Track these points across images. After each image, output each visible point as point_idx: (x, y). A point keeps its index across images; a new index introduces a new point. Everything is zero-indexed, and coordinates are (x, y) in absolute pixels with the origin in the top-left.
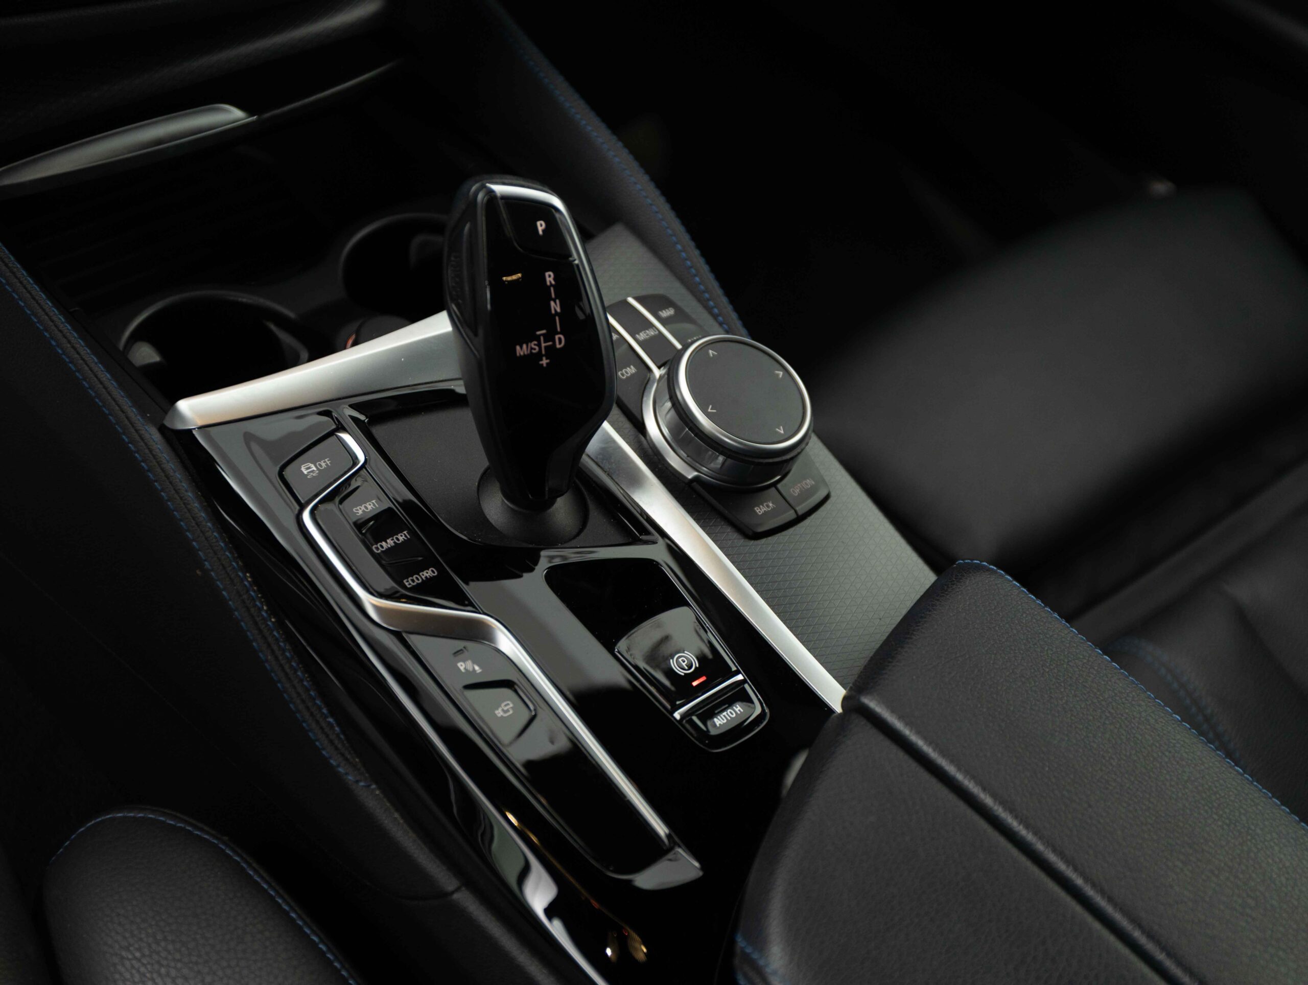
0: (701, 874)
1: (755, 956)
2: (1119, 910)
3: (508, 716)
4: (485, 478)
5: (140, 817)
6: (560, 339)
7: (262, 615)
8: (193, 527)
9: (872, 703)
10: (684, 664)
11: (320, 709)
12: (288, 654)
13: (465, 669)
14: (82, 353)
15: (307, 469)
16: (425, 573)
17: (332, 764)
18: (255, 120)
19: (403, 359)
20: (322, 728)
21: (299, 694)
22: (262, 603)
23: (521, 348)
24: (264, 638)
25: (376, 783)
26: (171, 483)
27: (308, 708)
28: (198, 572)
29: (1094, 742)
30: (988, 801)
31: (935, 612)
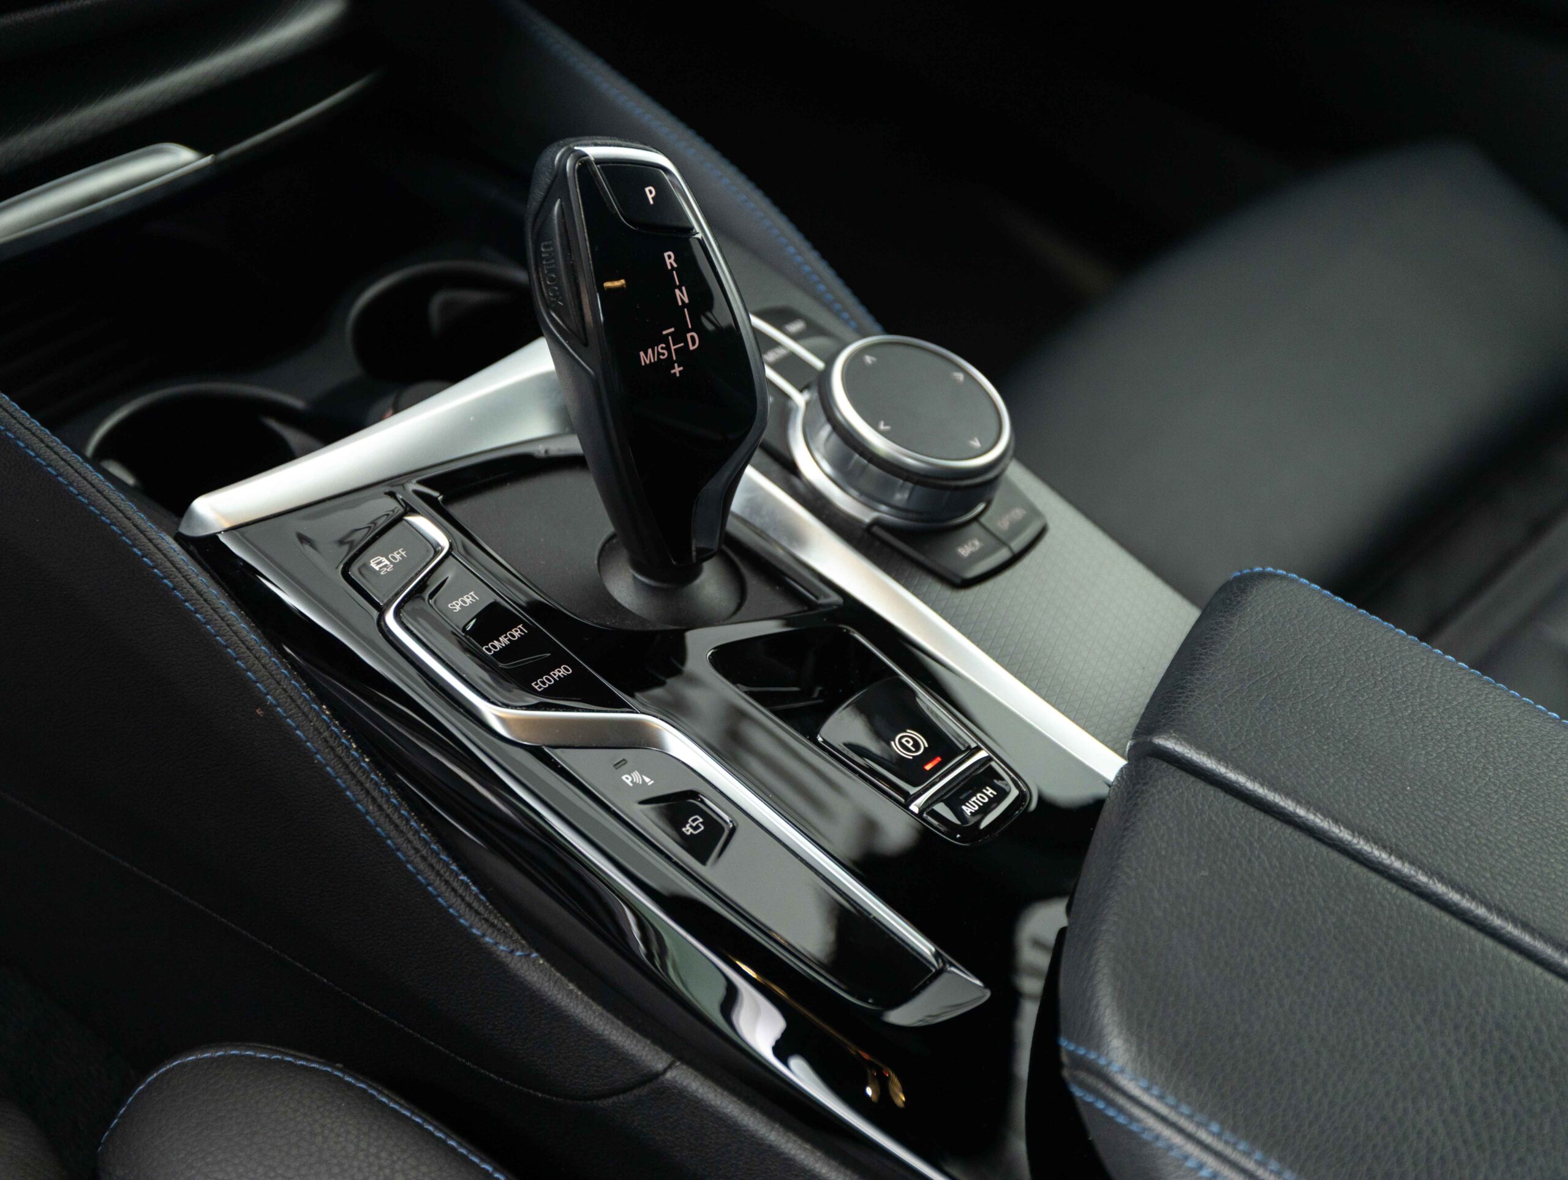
0: (988, 994)
1: (1092, 1056)
2: (1538, 937)
3: (699, 833)
4: (606, 552)
5: (219, 1056)
6: (692, 338)
7: (353, 755)
8: (243, 653)
9: (1169, 743)
10: (909, 746)
11: (447, 865)
12: (394, 801)
13: (632, 782)
14: (61, 453)
15: (378, 564)
16: (556, 672)
17: (475, 934)
18: (209, 162)
19: (472, 418)
20: (454, 890)
21: (417, 851)
22: (348, 740)
23: (646, 354)
24: (360, 783)
25: (537, 951)
26: (205, 600)
27: (431, 866)
28: (259, 712)
29: (1458, 752)
30: (1345, 835)
31: (1223, 630)
